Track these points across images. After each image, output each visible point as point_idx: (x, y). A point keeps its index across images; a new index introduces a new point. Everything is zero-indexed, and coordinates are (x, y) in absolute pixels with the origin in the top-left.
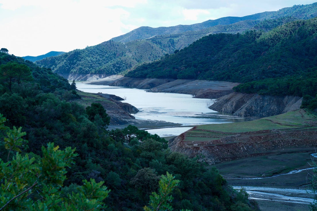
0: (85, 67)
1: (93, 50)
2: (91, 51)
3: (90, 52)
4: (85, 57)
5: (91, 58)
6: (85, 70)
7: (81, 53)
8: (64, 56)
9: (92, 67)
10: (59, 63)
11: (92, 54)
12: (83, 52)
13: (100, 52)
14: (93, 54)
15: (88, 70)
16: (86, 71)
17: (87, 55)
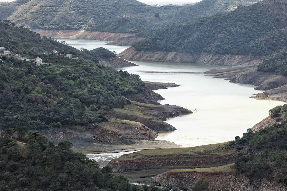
0: (225, 43)
1: (244, 14)
2: (240, 15)
3: (239, 17)
4: (228, 27)
5: (238, 27)
6: (224, 49)
7: (222, 21)
8: (197, 25)
9: (237, 43)
10: (189, 36)
11: (241, 21)
12: (227, 17)
13: (255, 18)
14: (243, 21)
15: (229, 47)
16: (226, 50)
17: (232, 22)
